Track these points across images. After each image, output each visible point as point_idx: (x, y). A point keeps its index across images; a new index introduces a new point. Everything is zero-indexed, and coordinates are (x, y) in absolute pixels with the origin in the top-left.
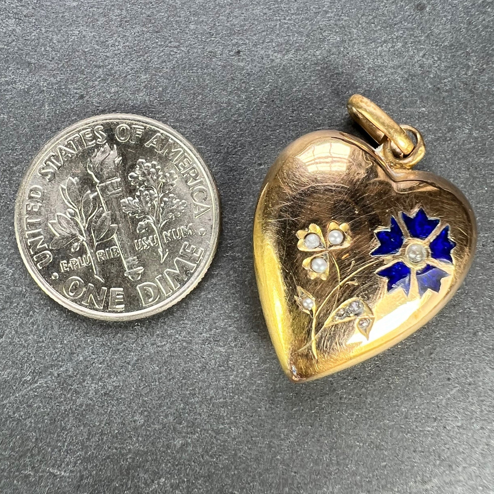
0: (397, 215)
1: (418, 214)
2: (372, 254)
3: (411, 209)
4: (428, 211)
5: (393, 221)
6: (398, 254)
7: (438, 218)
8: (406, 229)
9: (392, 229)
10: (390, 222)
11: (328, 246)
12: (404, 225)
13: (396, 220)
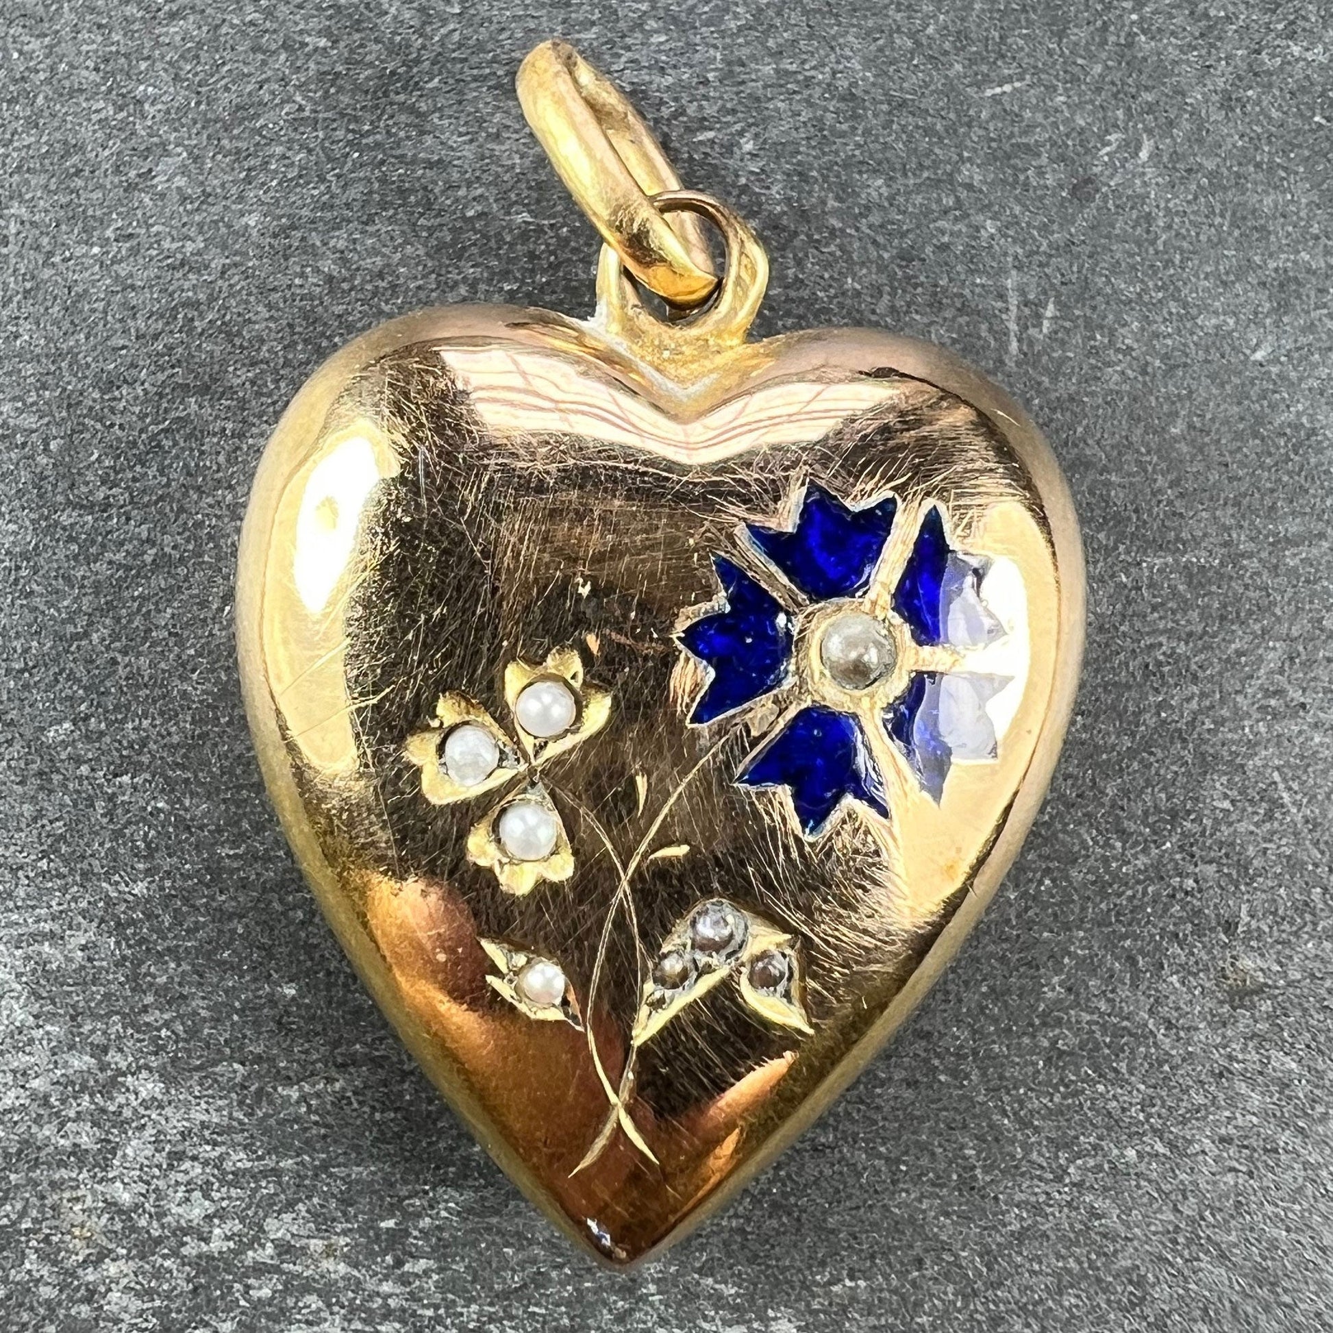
0: (735, 545)
1: (807, 512)
2: (697, 718)
3: (776, 499)
4: (838, 483)
5: (729, 572)
6: (788, 683)
7: (890, 494)
8: (784, 579)
9: (730, 600)
10: (716, 580)
11: (530, 751)
12: (773, 568)
13: (735, 561)
